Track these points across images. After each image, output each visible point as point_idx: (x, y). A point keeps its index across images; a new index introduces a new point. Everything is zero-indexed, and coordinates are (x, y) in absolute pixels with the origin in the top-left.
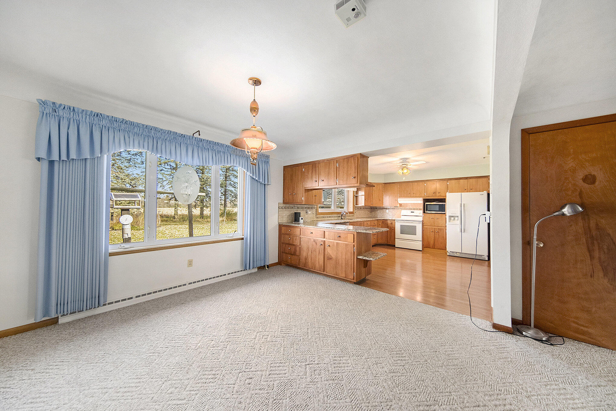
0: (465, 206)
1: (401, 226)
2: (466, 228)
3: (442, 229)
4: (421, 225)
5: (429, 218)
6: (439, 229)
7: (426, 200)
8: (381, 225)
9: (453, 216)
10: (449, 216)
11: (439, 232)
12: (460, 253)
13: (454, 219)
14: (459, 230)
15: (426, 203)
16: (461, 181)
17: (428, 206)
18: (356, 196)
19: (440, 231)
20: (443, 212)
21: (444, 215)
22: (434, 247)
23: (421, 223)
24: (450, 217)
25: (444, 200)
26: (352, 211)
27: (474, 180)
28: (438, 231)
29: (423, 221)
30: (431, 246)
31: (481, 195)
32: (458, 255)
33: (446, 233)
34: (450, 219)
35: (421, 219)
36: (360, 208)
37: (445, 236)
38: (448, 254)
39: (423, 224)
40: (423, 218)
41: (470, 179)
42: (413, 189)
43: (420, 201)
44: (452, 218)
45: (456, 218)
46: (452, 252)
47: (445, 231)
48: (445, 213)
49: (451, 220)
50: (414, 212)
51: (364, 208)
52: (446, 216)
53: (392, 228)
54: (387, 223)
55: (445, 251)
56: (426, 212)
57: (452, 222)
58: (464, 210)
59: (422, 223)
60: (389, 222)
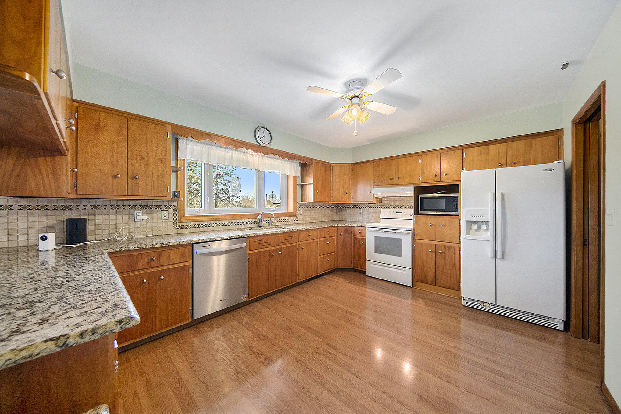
0: (505, 197)
1: (375, 237)
2: (507, 250)
3: (452, 247)
4: (410, 237)
5: (426, 224)
6: (445, 246)
7: (419, 190)
8: (342, 236)
9: (475, 222)
10: (467, 222)
11: (444, 253)
12: (492, 305)
13: (479, 228)
14: (489, 253)
15: (420, 196)
16: (493, 147)
17: (424, 200)
18: (302, 185)
19: (447, 251)
20: (454, 213)
21: (455, 219)
22: (434, 283)
23: (411, 234)
24: (470, 223)
25: (455, 188)
26: (293, 212)
27: (521, 143)
28: (443, 251)
29: (414, 230)
30: (430, 279)
31: (546, 170)
32: (487, 308)
33: (460, 255)
34: (469, 228)
35: (410, 225)
36: (308, 206)
37: (457, 264)
38: (464, 303)
39: (414, 235)
40: (414, 224)
41: (512, 141)
42: (398, 171)
43: (409, 192)
44: (475, 227)
45: (484, 227)
46: (473, 300)
47: (457, 251)
48: (458, 215)
49: (471, 231)
50: (401, 212)
51: (313, 207)
52: (460, 219)
53: (361, 241)
54: (354, 231)
55: (457, 292)
56: (420, 212)
57: (474, 235)
58: (503, 207)
59: (413, 233)
60: (357, 230)
